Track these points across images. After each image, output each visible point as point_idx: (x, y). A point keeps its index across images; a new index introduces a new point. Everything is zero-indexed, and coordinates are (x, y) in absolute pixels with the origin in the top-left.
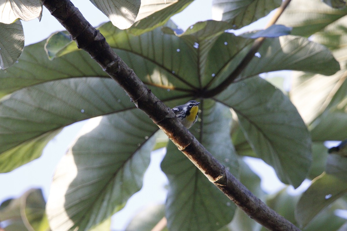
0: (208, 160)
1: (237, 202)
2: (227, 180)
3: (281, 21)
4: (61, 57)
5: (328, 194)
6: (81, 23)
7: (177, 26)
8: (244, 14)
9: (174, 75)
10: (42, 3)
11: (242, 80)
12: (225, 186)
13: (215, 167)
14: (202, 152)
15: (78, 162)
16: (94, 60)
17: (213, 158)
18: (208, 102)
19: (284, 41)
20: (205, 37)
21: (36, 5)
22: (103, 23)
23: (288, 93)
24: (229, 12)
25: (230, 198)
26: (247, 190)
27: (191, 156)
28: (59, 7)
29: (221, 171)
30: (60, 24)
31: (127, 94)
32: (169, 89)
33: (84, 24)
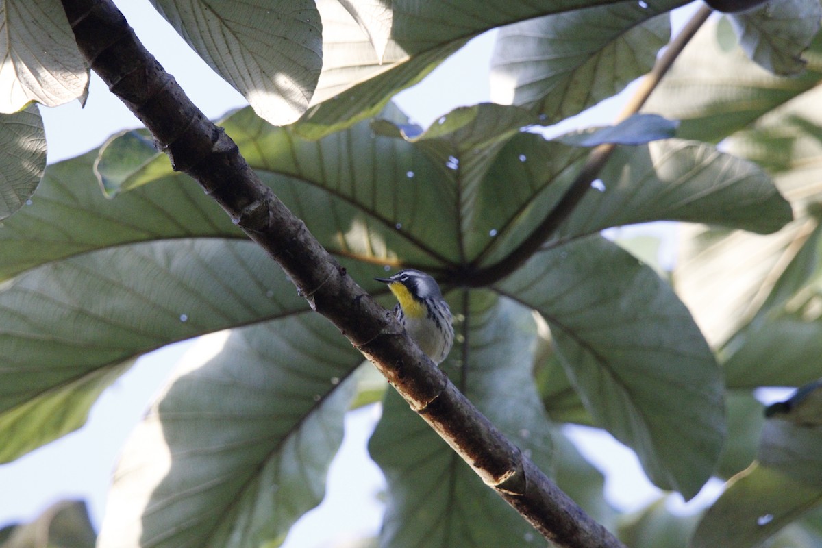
0: (480, 434)
1: (550, 534)
2: (527, 482)
3: (652, 106)
4: (133, 192)
5: (763, 514)
6: (181, 111)
7: (407, 118)
8: (567, 89)
9: (400, 231)
10: (89, 64)
11: (560, 243)
12: (522, 495)
13: (498, 451)
14: (466, 415)
15: (172, 439)
16: (212, 197)
17: (493, 428)
18: (480, 296)
19: (659, 152)
20: (475, 144)
21: (74, 69)
22: (233, 110)
23: (670, 273)
24: (531, 85)
25: (533, 524)
26: (573, 504)
27: (440, 425)
28: (129, 73)
29: (512, 460)
30: (132, 113)
31: (290, 277)
32: (388, 266)
33: (187, 114)
